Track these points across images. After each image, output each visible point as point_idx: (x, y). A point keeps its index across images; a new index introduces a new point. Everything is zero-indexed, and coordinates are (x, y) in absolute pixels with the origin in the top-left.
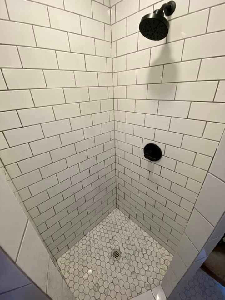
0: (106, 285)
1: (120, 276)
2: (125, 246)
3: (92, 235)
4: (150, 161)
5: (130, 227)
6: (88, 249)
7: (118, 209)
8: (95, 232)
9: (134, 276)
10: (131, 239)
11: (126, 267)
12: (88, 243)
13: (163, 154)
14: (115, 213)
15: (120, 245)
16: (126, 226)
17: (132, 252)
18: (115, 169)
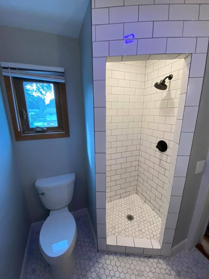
0: (120, 229)
1: (130, 229)
2: (138, 215)
3: (115, 202)
4: (161, 152)
5: (144, 207)
6: (112, 208)
7: (138, 194)
8: (118, 202)
9: (140, 232)
10: (143, 213)
11: (136, 226)
12: (112, 206)
13: (168, 147)
14: (135, 196)
15: (135, 214)
16: (142, 205)
17: (142, 220)
18: (139, 160)
